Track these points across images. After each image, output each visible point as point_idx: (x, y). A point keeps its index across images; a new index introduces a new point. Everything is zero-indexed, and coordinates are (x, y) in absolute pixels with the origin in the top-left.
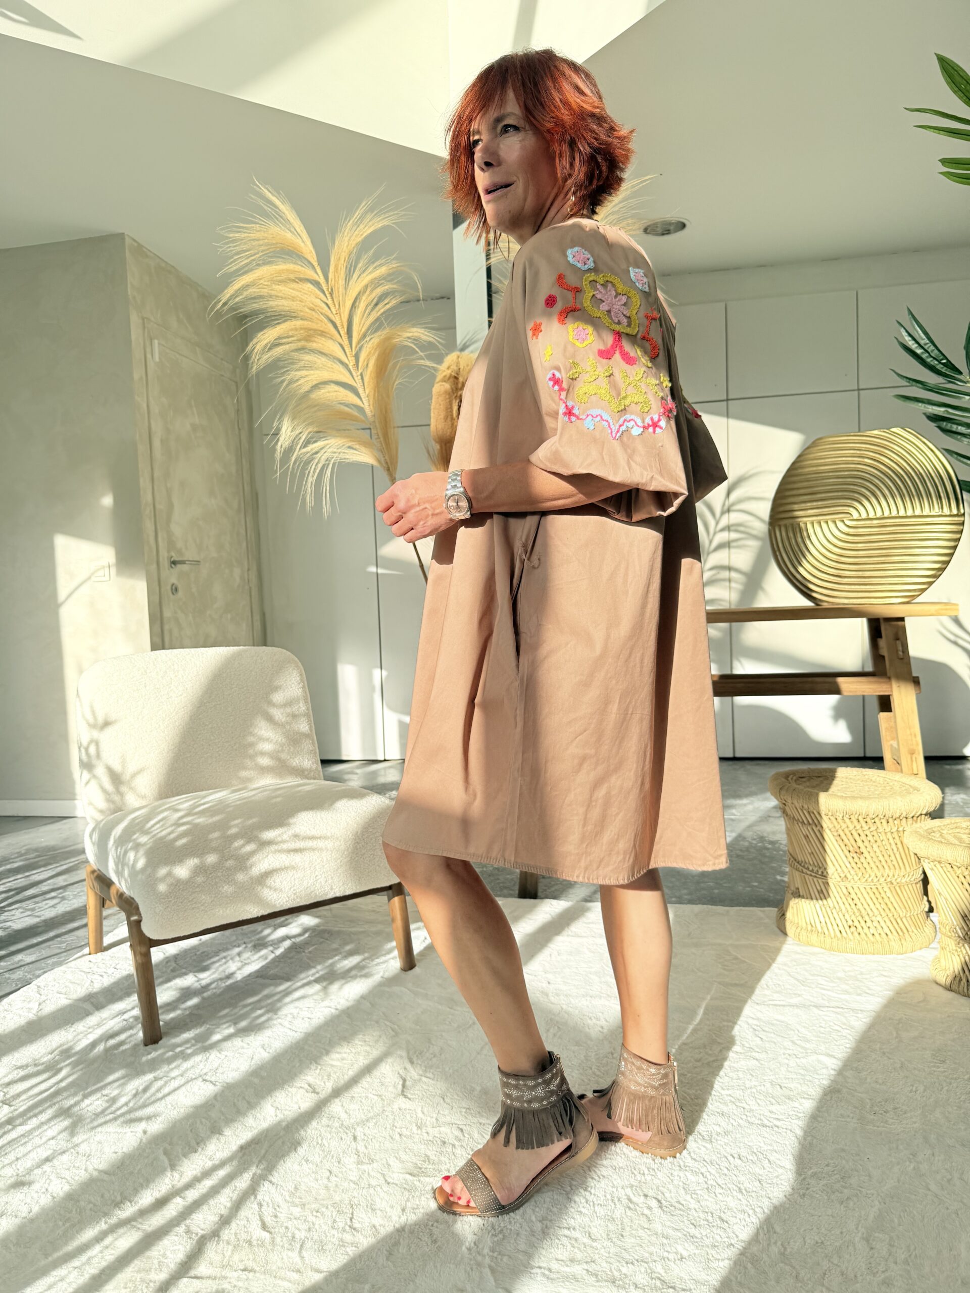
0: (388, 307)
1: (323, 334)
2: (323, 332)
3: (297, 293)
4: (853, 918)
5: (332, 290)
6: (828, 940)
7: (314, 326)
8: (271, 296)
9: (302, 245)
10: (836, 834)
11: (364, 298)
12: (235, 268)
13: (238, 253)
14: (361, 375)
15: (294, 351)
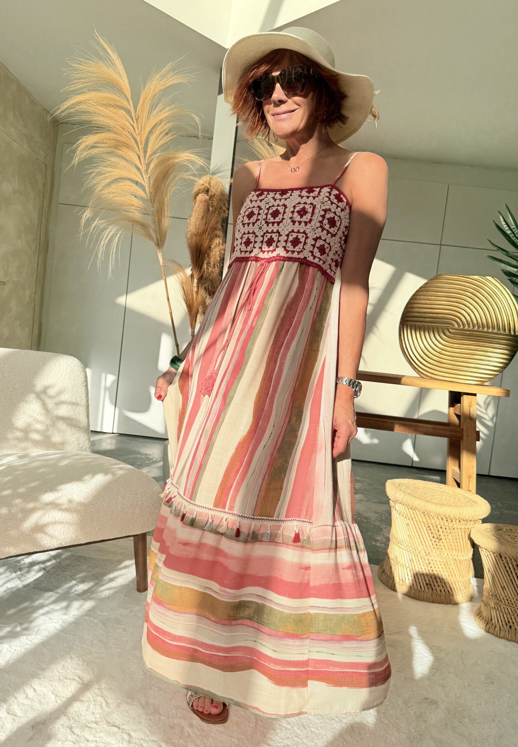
0: (174, 137)
2: (127, 144)
5: (138, 117)
9: (122, 82)
10: (427, 526)
12: (73, 89)
13: (76, 79)
14: (149, 178)
15: (107, 153)
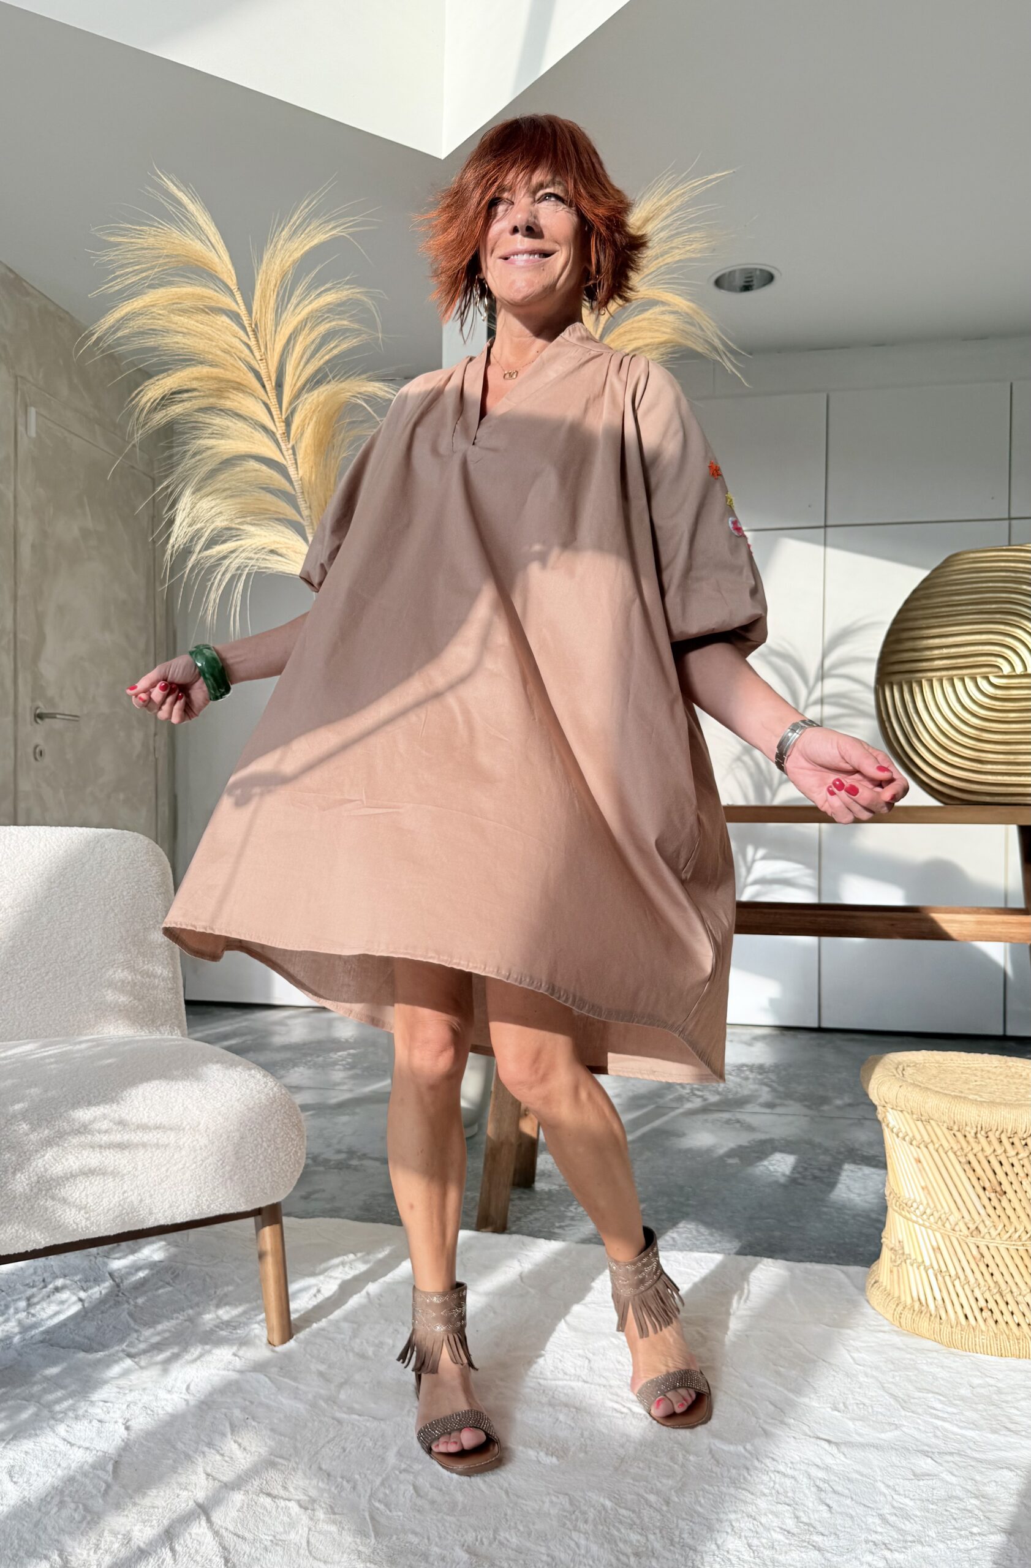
0: (335, 352)
1: (240, 387)
3: (207, 328)
4: (988, 1296)
5: (256, 325)
6: (946, 1329)
7: (228, 375)
8: (168, 332)
9: (217, 260)
10: (963, 1160)
11: (301, 339)
12: (117, 288)
13: (122, 266)
14: (293, 448)
15: (201, 410)
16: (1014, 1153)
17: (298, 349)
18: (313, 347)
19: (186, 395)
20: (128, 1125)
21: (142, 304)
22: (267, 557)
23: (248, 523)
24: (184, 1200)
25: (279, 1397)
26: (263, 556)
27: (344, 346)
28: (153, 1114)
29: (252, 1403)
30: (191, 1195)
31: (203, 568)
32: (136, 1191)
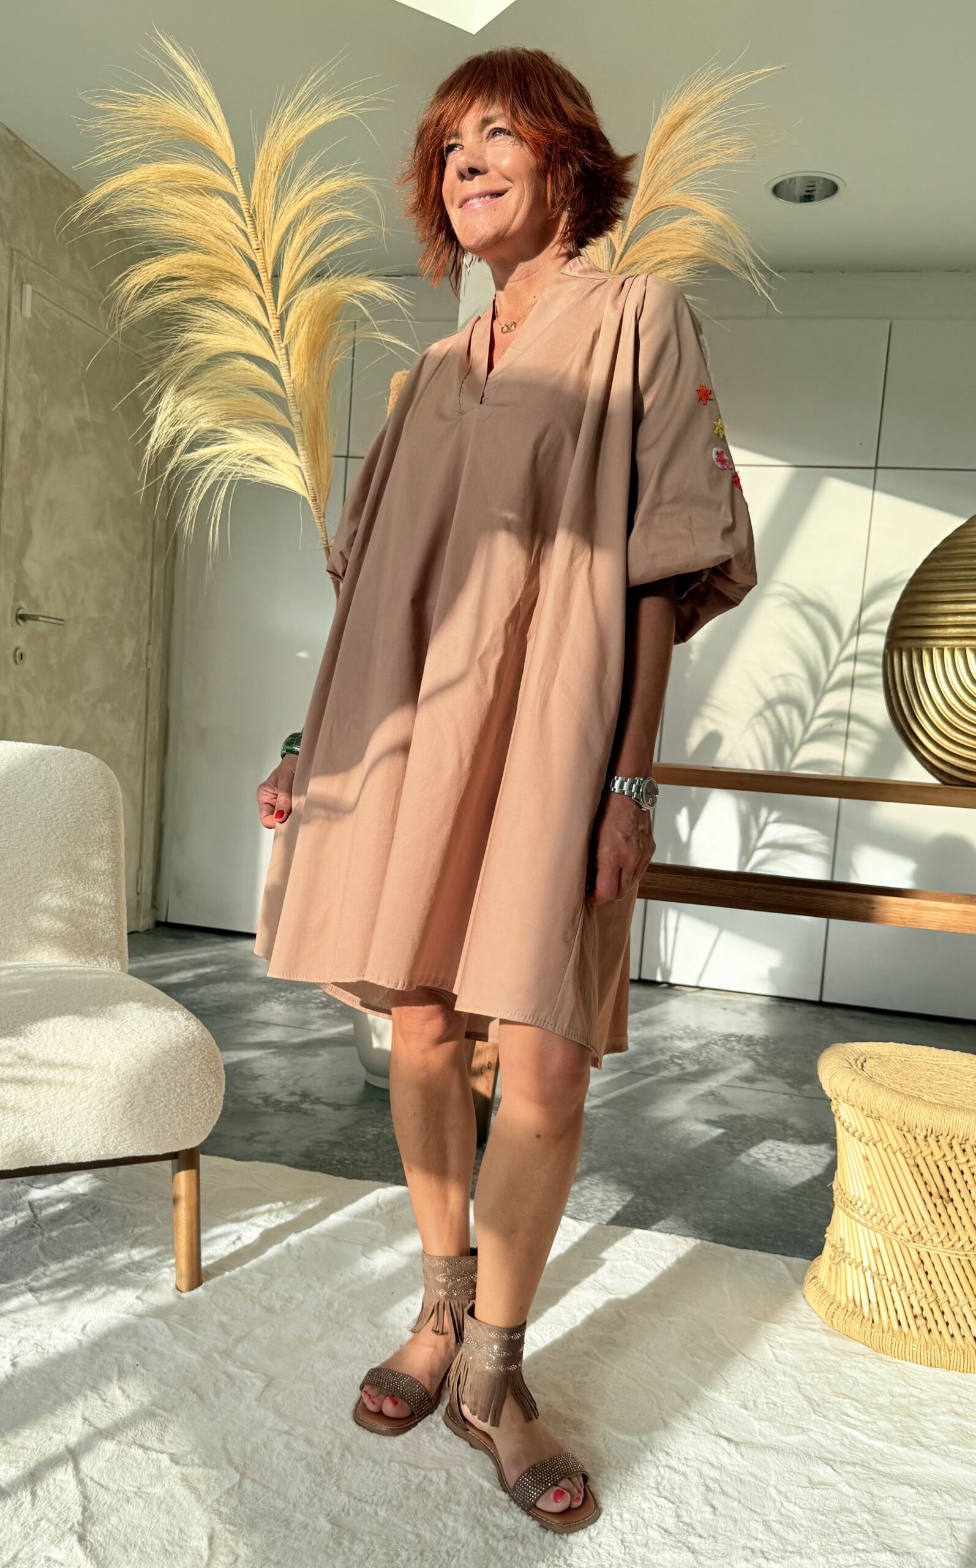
1: (233, 278)
2: (233, 274)
3: (201, 211)
4: (924, 1303)
5: (254, 210)
6: (877, 1334)
7: (222, 264)
8: (158, 212)
9: (215, 135)
11: (302, 227)
12: (104, 160)
13: (111, 137)
14: (286, 347)
15: (188, 301)
16: (964, 1160)
17: (298, 240)
18: (313, 239)
19: (175, 283)
20: (34, 1060)
21: (131, 180)
22: (253, 465)
23: (234, 427)
24: (89, 1140)
25: (175, 1346)
26: (247, 464)
27: (347, 239)
28: (61, 1050)
29: (145, 1349)
30: (96, 1136)
31: (183, 472)
32: (37, 1128)
